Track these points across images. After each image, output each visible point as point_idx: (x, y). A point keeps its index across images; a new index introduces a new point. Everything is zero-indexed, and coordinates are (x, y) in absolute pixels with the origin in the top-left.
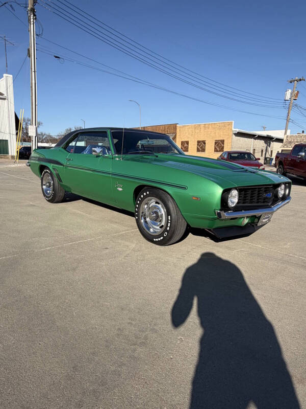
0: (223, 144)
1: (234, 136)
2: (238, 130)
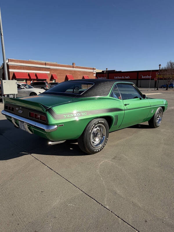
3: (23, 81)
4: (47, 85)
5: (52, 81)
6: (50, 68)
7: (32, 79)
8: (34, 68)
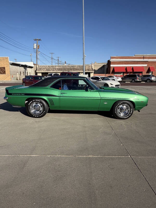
0: (5, 69)
1: (10, 65)
2: (12, 62)
3: (121, 74)
4: (138, 77)
5: (149, 73)
6: (147, 61)
7: (129, 72)
8: (131, 63)
